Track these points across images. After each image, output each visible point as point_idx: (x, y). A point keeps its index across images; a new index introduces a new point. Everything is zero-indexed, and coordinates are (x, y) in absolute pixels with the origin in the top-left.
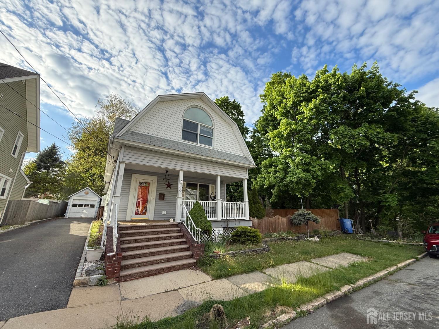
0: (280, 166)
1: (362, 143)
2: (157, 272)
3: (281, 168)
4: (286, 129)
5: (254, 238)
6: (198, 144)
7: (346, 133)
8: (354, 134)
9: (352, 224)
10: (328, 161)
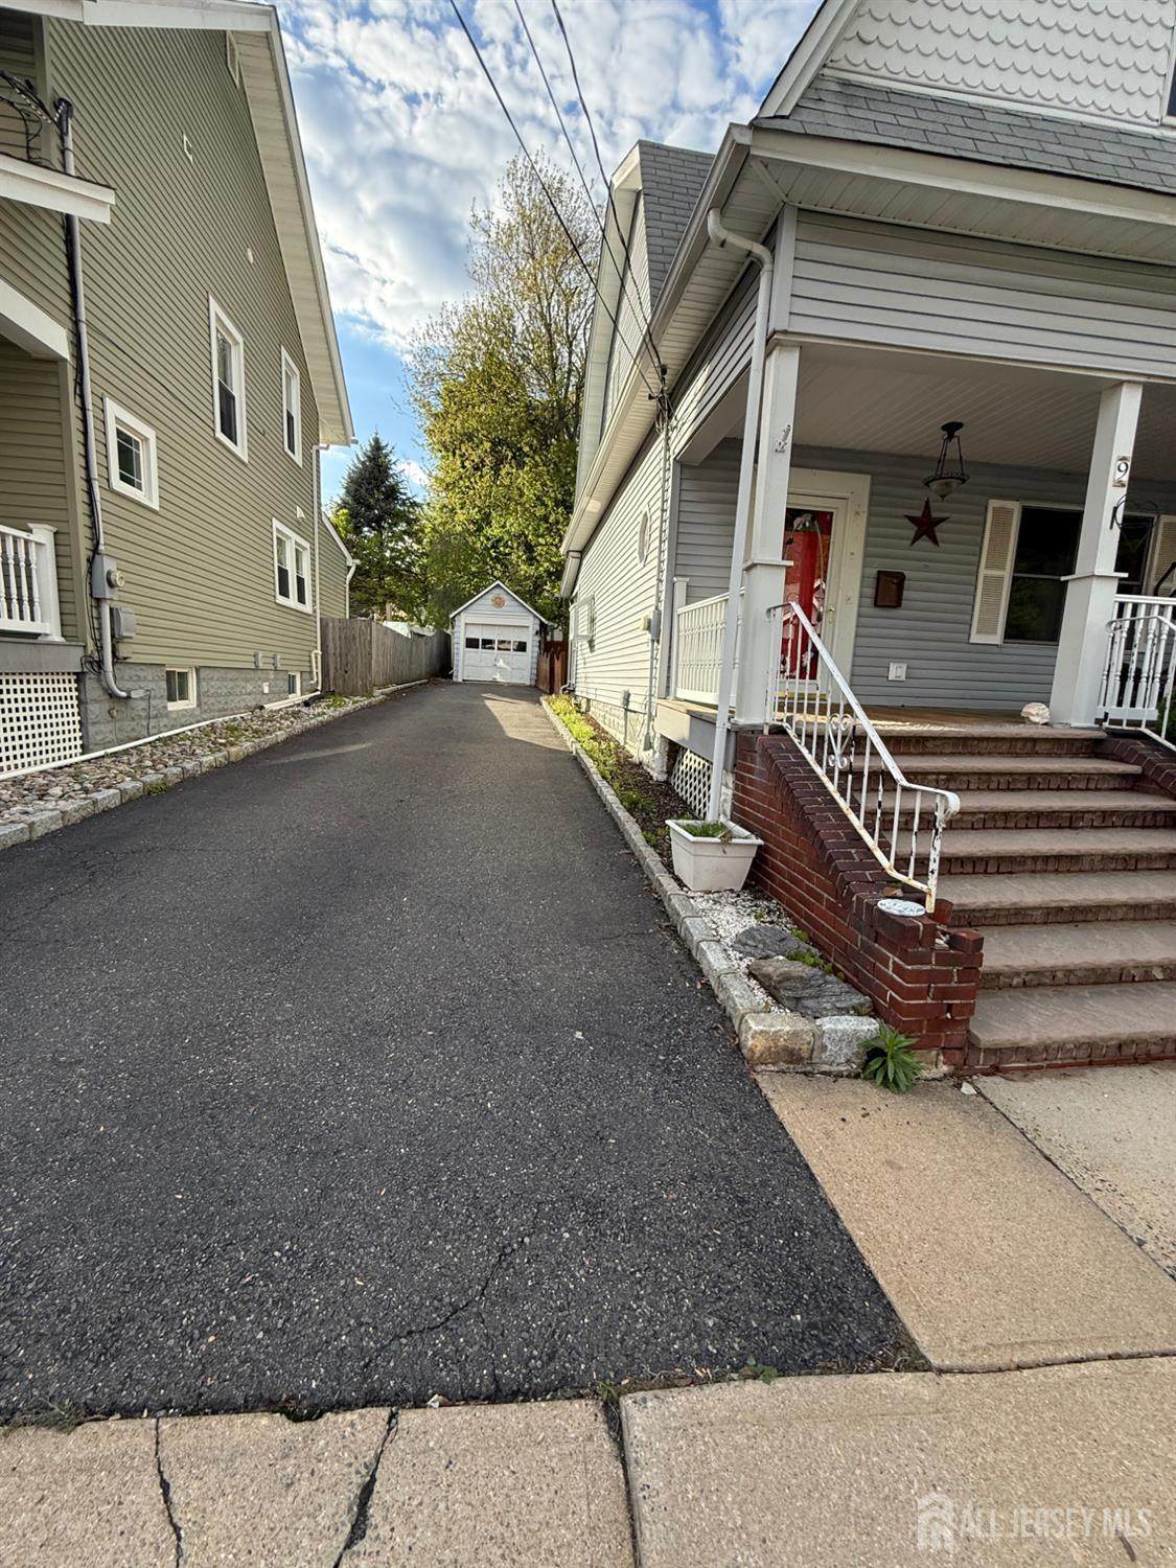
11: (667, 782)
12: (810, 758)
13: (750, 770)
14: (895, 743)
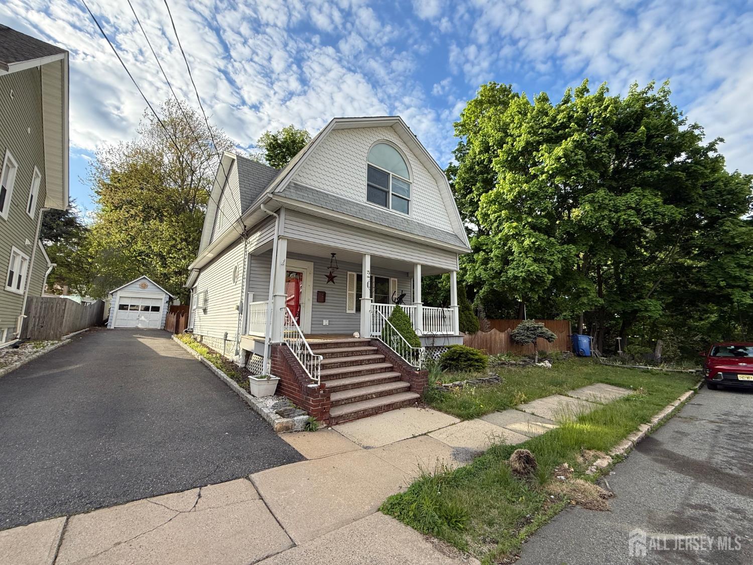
0: (495, 252)
1: (630, 221)
2: (374, 411)
3: (500, 256)
4: (511, 190)
5: (478, 362)
6: (391, 210)
7: (607, 201)
8: (618, 204)
9: (590, 342)
10: (573, 246)
11: (245, 367)
12: (293, 351)
13: (276, 357)
14: (312, 346)
